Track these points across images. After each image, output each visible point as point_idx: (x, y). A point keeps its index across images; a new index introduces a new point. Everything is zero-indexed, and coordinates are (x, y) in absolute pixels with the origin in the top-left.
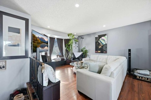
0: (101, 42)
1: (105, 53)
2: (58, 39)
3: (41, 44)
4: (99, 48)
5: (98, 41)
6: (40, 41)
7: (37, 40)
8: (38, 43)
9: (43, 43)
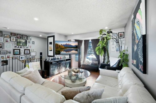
0: (136, 33)
2: (92, 40)
4: (135, 50)
5: (134, 30)
6: (63, 47)
7: (60, 47)
8: (61, 49)
9: (68, 48)
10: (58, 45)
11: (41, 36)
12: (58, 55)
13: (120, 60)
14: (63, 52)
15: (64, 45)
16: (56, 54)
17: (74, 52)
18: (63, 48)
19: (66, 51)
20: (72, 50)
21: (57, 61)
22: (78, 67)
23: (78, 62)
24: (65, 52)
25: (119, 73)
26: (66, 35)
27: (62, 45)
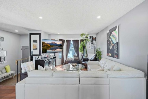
0: (112, 41)
1: (115, 58)
2: (73, 41)
3: (51, 48)
4: (110, 49)
5: (109, 38)
6: (50, 45)
7: (46, 45)
8: (47, 47)
9: (53, 46)
10: (44, 43)
11: (17, 31)
12: (44, 54)
13: (96, 55)
14: (49, 50)
15: (50, 44)
16: (43, 53)
17: (58, 50)
18: (49, 47)
19: (52, 49)
20: (58, 48)
21: (48, 60)
22: (61, 64)
23: (61, 59)
24: (51, 51)
25: (100, 63)
26: (49, 34)
27: (48, 43)
